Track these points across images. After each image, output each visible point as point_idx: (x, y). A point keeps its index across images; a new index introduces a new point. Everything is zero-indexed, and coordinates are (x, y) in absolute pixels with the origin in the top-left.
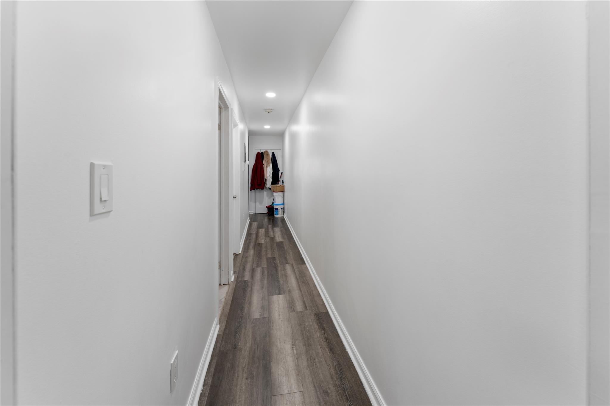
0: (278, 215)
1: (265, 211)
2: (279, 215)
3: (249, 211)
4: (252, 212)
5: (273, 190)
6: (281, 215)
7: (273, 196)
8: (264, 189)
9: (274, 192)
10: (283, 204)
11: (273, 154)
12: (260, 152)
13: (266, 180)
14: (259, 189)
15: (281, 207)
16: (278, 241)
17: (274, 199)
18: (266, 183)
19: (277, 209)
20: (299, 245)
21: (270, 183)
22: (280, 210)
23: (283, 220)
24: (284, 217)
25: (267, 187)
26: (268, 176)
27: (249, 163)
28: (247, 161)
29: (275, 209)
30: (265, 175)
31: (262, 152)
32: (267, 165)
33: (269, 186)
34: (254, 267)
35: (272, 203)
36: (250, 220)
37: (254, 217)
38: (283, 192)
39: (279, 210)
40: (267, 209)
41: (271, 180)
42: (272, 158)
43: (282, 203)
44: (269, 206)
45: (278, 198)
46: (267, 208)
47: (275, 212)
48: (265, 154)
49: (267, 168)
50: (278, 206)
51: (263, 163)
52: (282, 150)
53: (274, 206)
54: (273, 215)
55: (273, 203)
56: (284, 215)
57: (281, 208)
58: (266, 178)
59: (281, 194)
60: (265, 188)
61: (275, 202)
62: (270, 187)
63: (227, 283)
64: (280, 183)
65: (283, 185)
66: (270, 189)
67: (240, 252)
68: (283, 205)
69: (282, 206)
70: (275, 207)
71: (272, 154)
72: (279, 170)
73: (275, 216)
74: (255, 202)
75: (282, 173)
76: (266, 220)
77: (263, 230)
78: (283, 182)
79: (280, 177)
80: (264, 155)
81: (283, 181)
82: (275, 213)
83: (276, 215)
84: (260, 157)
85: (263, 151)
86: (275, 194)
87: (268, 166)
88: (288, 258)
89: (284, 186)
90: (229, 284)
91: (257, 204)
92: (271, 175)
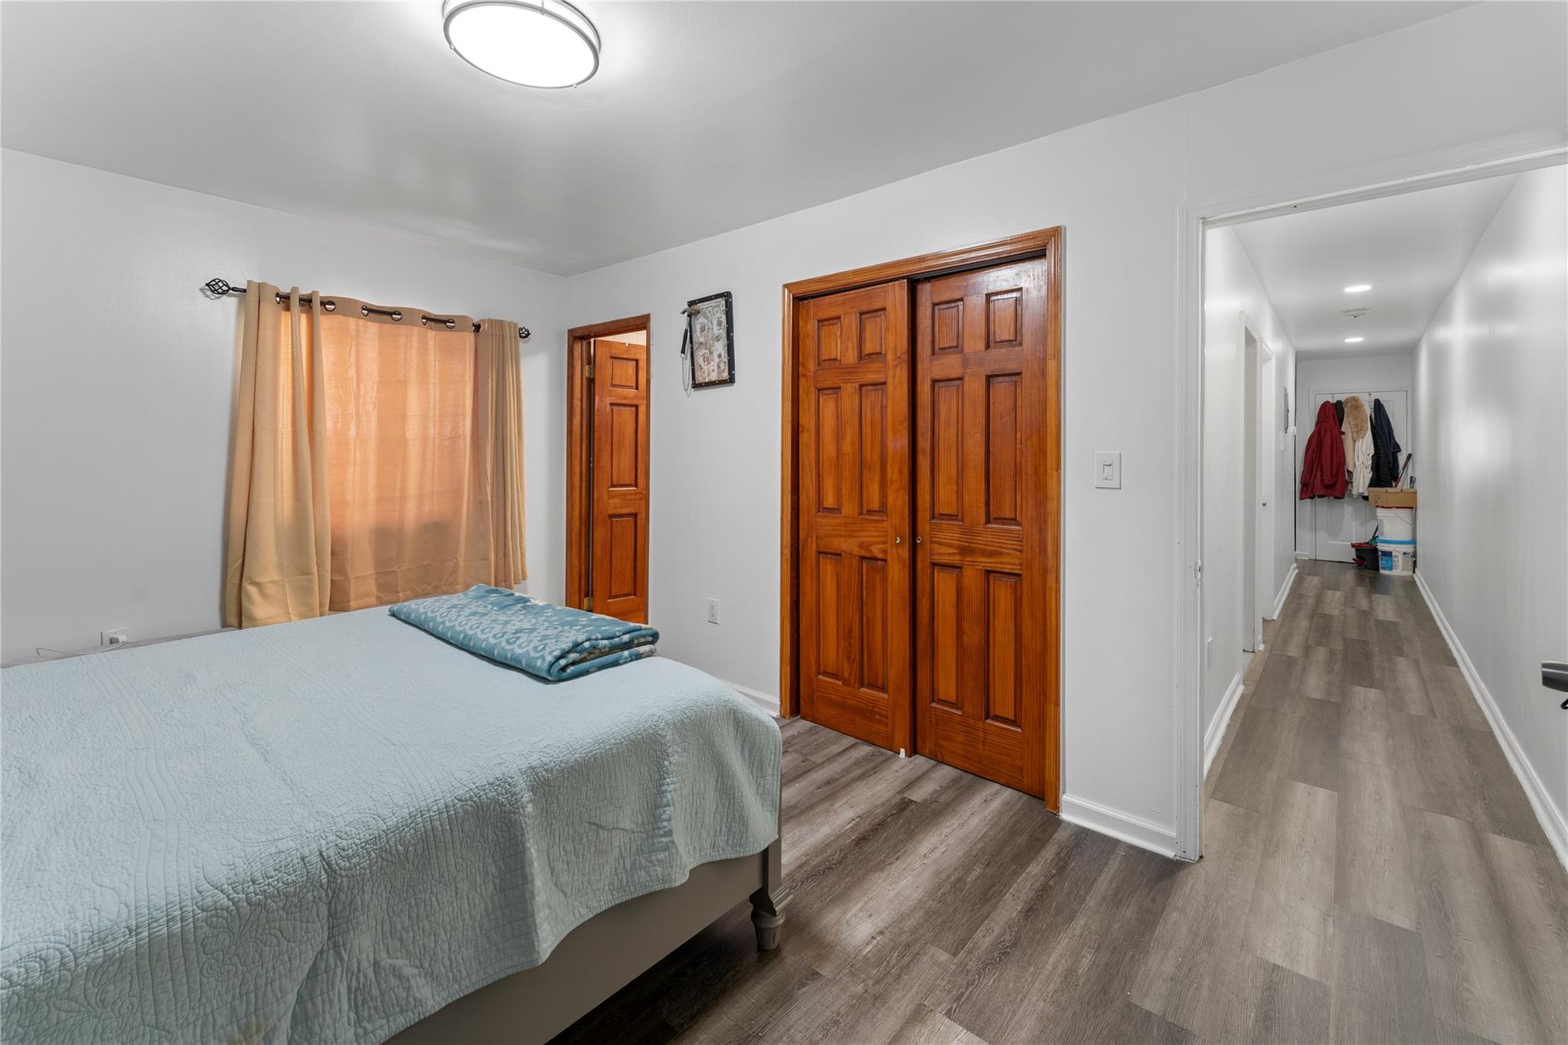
0: (1391, 568)
1: (1350, 555)
2: (1399, 570)
3: (1297, 552)
4: (1306, 553)
5: (1376, 502)
6: (1403, 569)
7: (1375, 518)
8: (1346, 498)
9: (1377, 507)
10: (1414, 542)
11: (1378, 406)
12: (1333, 401)
13: (1350, 473)
14: (1327, 498)
15: (1405, 550)
16: (1381, 618)
17: (1377, 529)
18: (1352, 483)
19: (1388, 554)
20: (1449, 634)
21: (1364, 484)
22: (1401, 557)
23: (1411, 585)
24: (1413, 578)
25: (1355, 492)
26: (1357, 463)
27: (1295, 431)
28: (1292, 428)
29: (1380, 553)
30: (1347, 460)
31: (1339, 403)
32: (1355, 434)
33: (1360, 491)
34: (1309, 643)
35: (1371, 537)
36: (1297, 571)
37: (1310, 567)
38: (1412, 508)
39: (1396, 557)
40: (1354, 553)
41: (1370, 475)
42: (1373, 417)
43: (1407, 537)
44: (1360, 544)
45: (1393, 527)
46: (1354, 549)
47: (1380, 562)
48: (1349, 405)
49: (1355, 441)
50: (1392, 546)
51: (1343, 429)
52: (1411, 392)
53: (1379, 544)
54: (1376, 567)
55: (1374, 538)
56: (1414, 572)
57: (1405, 553)
58: (1350, 469)
59: (1404, 514)
60: (1346, 495)
61: (1382, 534)
62: (1366, 494)
63: (1251, 650)
64: (1404, 484)
65: (1412, 490)
66: (1366, 498)
67: (1275, 618)
68: (1412, 546)
69: (1409, 549)
70: (1381, 547)
71: (1373, 403)
72: (1397, 448)
73: (1382, 571)
74: (1315, 529)
75: (1409, 456)
76: (1350, 576)
77: (1338, 594)
78: (1412, 481)
79: (1404, 468)
80: (1346, 409)
81: (1412, 478)
82: (1382, 563)
83: (1382, 568)
84: (1332, 415)
85: (1342, 398)
86: (1380, 512)
87: (1359, 436)
88: (1405, 649)
89: (1416, 493)
90: (1253, 652)
91: (1322, 535)
92: (1370, 462)
